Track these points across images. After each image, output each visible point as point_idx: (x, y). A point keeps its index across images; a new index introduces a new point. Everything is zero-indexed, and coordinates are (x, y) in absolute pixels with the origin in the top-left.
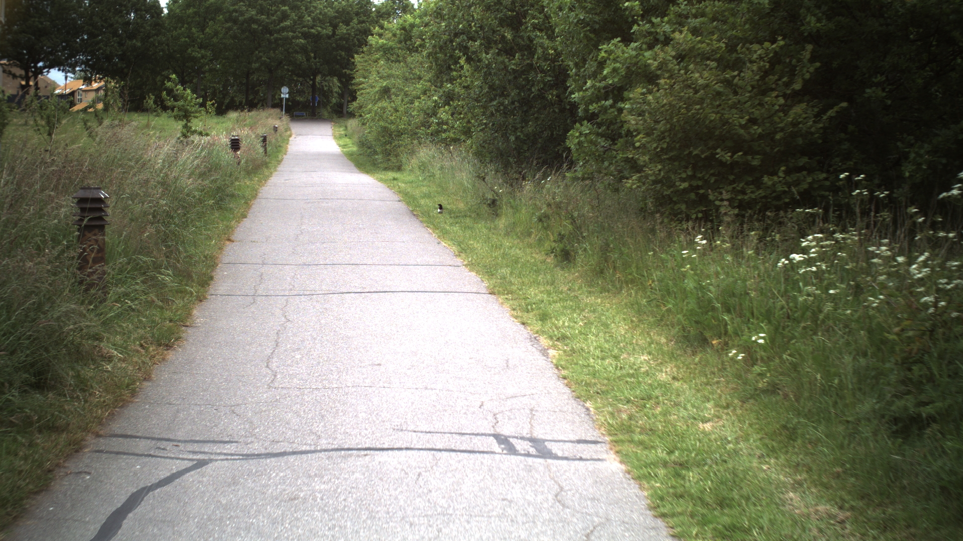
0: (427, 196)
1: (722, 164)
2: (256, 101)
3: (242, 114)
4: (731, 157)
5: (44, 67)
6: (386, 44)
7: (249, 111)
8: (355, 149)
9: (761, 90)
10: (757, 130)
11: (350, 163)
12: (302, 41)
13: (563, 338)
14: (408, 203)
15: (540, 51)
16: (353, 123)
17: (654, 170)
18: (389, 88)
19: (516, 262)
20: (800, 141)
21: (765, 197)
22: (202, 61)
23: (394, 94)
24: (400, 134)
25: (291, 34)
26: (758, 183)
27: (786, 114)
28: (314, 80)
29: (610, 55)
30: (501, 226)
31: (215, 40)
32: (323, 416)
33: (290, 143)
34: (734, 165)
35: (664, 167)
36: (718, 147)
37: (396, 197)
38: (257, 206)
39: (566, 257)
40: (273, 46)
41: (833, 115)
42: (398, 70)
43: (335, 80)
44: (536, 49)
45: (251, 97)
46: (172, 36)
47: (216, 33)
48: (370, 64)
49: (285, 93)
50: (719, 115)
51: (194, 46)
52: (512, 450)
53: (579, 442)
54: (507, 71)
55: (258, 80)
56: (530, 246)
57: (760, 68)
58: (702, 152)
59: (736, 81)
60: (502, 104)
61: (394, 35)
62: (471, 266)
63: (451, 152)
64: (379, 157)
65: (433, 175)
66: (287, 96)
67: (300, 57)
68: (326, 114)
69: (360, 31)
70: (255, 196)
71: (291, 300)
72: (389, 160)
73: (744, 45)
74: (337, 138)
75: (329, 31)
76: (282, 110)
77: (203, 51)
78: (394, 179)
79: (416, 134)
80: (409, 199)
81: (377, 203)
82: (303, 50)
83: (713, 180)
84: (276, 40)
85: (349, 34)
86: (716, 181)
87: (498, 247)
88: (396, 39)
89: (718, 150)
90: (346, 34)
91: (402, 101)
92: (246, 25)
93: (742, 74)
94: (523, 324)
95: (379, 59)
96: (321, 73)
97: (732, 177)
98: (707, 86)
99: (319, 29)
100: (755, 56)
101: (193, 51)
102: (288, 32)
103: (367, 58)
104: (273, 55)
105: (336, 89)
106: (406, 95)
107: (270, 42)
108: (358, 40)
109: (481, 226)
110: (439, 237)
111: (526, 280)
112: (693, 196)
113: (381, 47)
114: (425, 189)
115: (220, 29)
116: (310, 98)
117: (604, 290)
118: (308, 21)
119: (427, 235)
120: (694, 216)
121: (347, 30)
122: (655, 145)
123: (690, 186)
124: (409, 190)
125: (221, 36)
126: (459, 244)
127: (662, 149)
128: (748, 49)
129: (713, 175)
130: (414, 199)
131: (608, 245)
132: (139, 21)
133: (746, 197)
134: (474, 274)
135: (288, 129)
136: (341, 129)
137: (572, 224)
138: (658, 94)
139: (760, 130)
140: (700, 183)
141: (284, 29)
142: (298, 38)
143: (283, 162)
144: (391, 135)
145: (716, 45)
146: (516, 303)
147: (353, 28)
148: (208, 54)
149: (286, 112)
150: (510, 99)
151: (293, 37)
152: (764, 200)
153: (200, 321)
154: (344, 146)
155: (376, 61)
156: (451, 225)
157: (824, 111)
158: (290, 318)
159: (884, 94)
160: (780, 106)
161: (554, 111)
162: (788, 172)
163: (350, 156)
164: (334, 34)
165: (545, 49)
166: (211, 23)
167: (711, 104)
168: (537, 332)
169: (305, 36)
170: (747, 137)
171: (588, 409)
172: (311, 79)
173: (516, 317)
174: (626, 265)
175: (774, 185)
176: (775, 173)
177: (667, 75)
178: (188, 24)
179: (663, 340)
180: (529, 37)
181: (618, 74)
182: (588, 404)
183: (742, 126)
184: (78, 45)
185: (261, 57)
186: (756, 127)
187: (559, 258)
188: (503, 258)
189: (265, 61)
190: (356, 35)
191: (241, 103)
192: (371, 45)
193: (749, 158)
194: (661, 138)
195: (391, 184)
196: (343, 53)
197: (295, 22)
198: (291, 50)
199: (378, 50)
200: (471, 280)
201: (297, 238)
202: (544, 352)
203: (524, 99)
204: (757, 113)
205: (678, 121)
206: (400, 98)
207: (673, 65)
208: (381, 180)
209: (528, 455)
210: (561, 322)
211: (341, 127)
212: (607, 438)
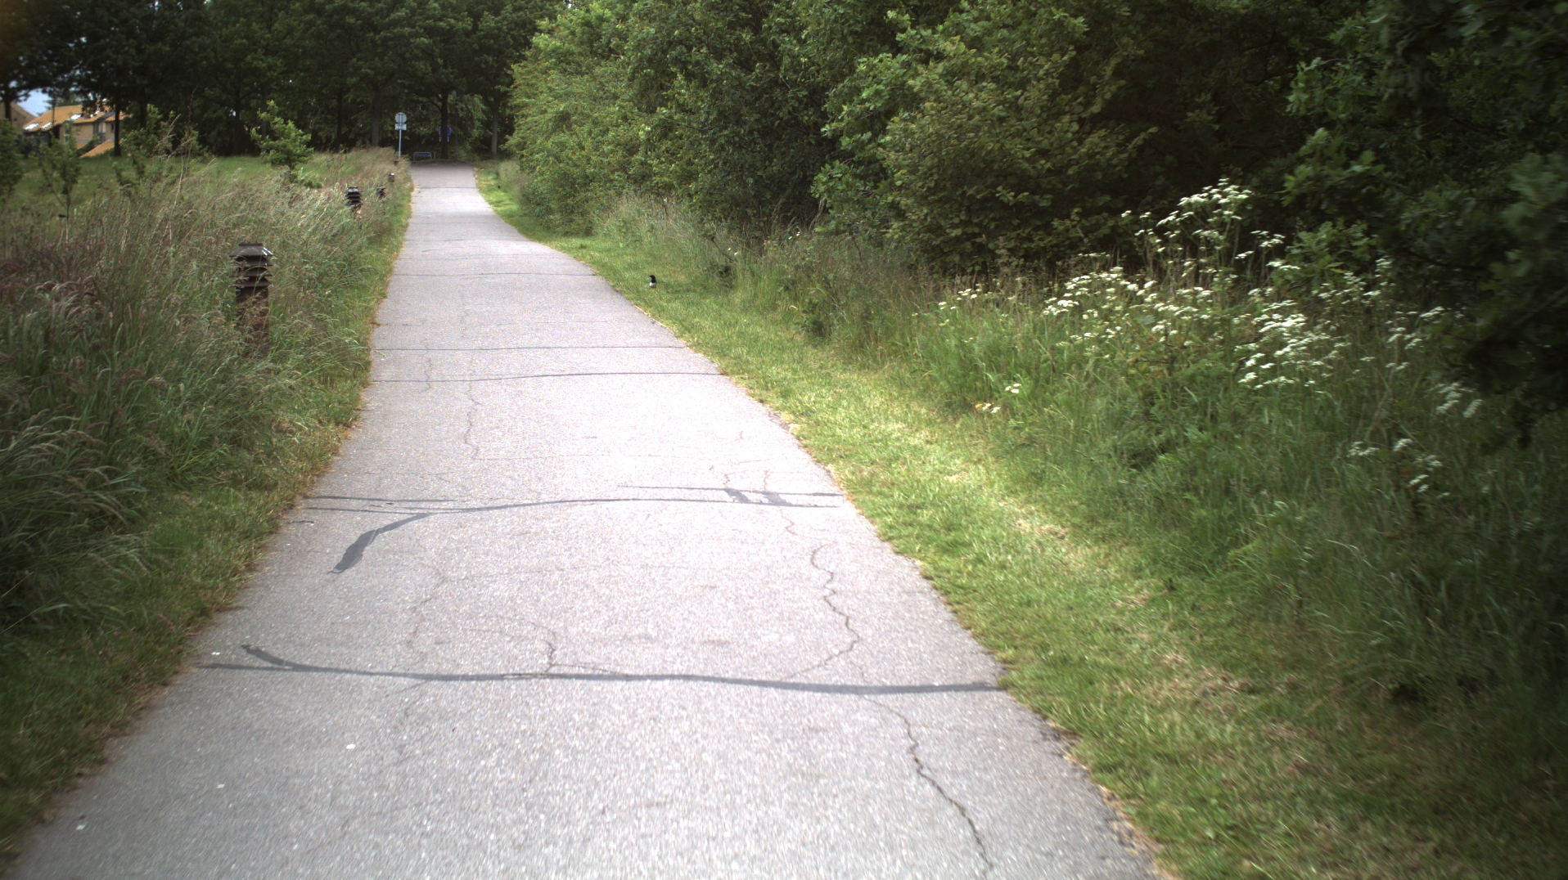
0: (633, 267)
1: (1005, 206)
2: (352, 136)
3: (336, 156)
4: (1015, 197)
5: (20, 88)
6: (559, 48)
7: (345, 152)
8: (515, 207)
9: (1052, 112)
10: (1044, 164)
11: (511, 228)
12: (425, 40)
13: (807, 413)
14: (607, 278)
15: (786, 61)
16: (508, 168)
17: (918, 214)
18: (568, 114)
19: (756, 341)
20: (1099, 175)
21: (1057, 245)
22: (269, 74)
23: (576, 122)
24: (588, 180)
25: (407, 30)
26: (1048, 229)
27: (1081, 142)
28: (444, 100)
29: (871, 70)
30: (737, 300)
31: (288, 41)
32: (540, 479)
33: (413, 199)
34: (1019, 206)
35: (932, 211)
36: (999, 185)
37: (589, 270)
38: (395, 284)
39: (819, 331)
40: (380, 50)
41: (1140, 143)
42: (580, 85)
43: (477, 99)
44: (781, 58)
45: (345, 130)
46: (221, 36)
47: (290, 31)
48: (536, 77)
49: (401, 122)
50: (998, 145)
51: (256, 51)
52: (744, 500)
53: (815, 494)
54: (744, 89)
55: (354, 101)
56: (774, 322)
57: (1048, 86)
58: (978, 192)
59: (1020, 101)
60: (737, 134)
61: (573, 33)
62: (697, 346)
63: (664, 206)
64: (556, 217)
65: (640, 240)
66: (404, 127)
67: (422, 66)
68: (463, 154)
69: (516, 23)
70: (390, 271)
71: (473, 384)
72: (572, 221)
73: (1026, 59)
74: (486, 191)
75: (467, 24)
76: (396, 149)
77: (270, 60)
78: (582, 247)
79: (611, 181)
80: (605, 270)
81: (563, 277)
82: (427, 54)
83: (992, 226)
84: (385, 40)
85: (499, 29)
86: (997, 227)
87: (729, 325)
88: (576, 40)
89: (999, 188)
90: (494, 29)
91: (590, 133)
92: (336, 17)
93: (1026, 94)
94: (762, 401)
95: (549, 69)
96: (455, 89)
97: (1016, 222)
98: (984, 109)
99: (452, 21)
100: (1041, 72)
101: (254, 59)
102: (402, 26)
103: (531, 67)
104: (379, 65)
105: (479, 115)
106: (596, 123)
107: (374, 42)
108: (514, 37)
109: (709, 302)
110: (653, 315)
111: (767, 359)
112: (968, 246)
113: (554, 51)
114: (628, 259)
115: (296, 23)
116: (438, 129)
117: (863, 366)
118: (435, 9)
119: (636, 314)
120: (969, 270)
121: (496, 22)
122: (920, 184)
123: (964, 233)
124: (607, 260)
125: (297, 34)
126: (681, 322)
127: (929, 188)
128: (1031, 63)
129: (993, 219)
130: (615, 272)
131: (867, 310)
132: (167, 13)
133: (1033, 246)
134: (701, 355)
135: (408, 179)
136: (490, 178)
137: (826, 289)
138: (923, 122)
139: (1048, 165)
140: (977, 230)
141: (396, 23)
142: (417, 35)
143: (410, 228)
144: (573, 184)
145: (996, 60)
146: (753, 381)
147: (505, 18)
148: (278, 63)
149: (403, 153)
150: (747, 127)
151: (411, 35)
152: (1055, 249)
153: (371, 406)
154: (497, 203)
155: (545, 72)
156: (668, 301)
157: (1128, 140)
158: (480, 401)
159: (1211, 118)
160: (1074, 133)
161: (809, 143)
162: (1084, 215)
163: (509, 217)
164: (475, 28)
165: (795, 57)
166: (281, 14)
167: (989, 132)
168: (777, 409)
169: (430, 32)
170: (1032, 172)
171: (828, 471)
172: (439, 99)
173: (753, 396)
174: (889, 333)
175: (1067, 230)
176: (1068, 216)
177: (932, 98)
178: (245, 16)
179: (923, 411)
180: (774, 41)
181: (881, 97)
182: (830, 467)
183: (1028, 160)
184: (72, 54)
185: (360, 68)
186: (1043, 162)
187: (811, 334)
188: (739, 337)
189: (367, 74)
190: (510, 29)
191: (328, 139)
192: (536, 47)
193: (1037, 198)
194: (927, 175)
195: (578, 253)
196: (490, 59)
197: (413, 11)
198: (407, 55)
199: (548, 55)
200: (698, 361)
201: (462, 321)
202: (785, 426)
203: (765, 127)
204: (1045, 144)
205: (948, 154)
206: (586, 128)
207: (942, 86)
208: (562, 249)
209: (761, 503)
210: (806, 398)
211: (489, 173)
212: (845, 492)
